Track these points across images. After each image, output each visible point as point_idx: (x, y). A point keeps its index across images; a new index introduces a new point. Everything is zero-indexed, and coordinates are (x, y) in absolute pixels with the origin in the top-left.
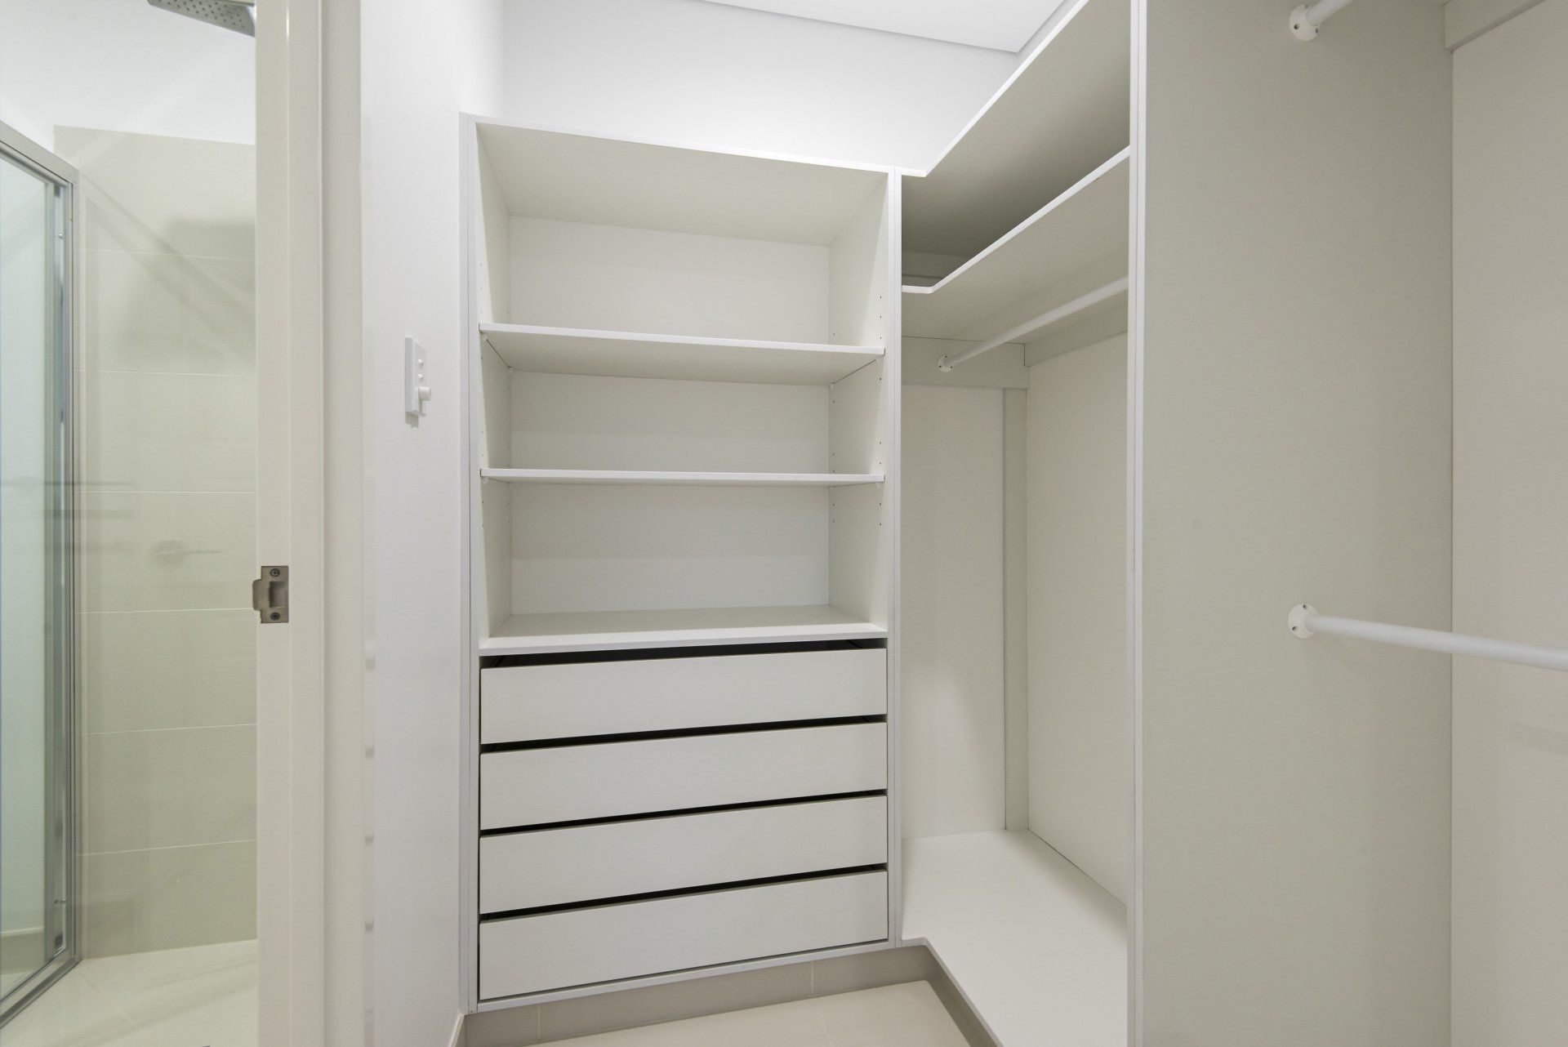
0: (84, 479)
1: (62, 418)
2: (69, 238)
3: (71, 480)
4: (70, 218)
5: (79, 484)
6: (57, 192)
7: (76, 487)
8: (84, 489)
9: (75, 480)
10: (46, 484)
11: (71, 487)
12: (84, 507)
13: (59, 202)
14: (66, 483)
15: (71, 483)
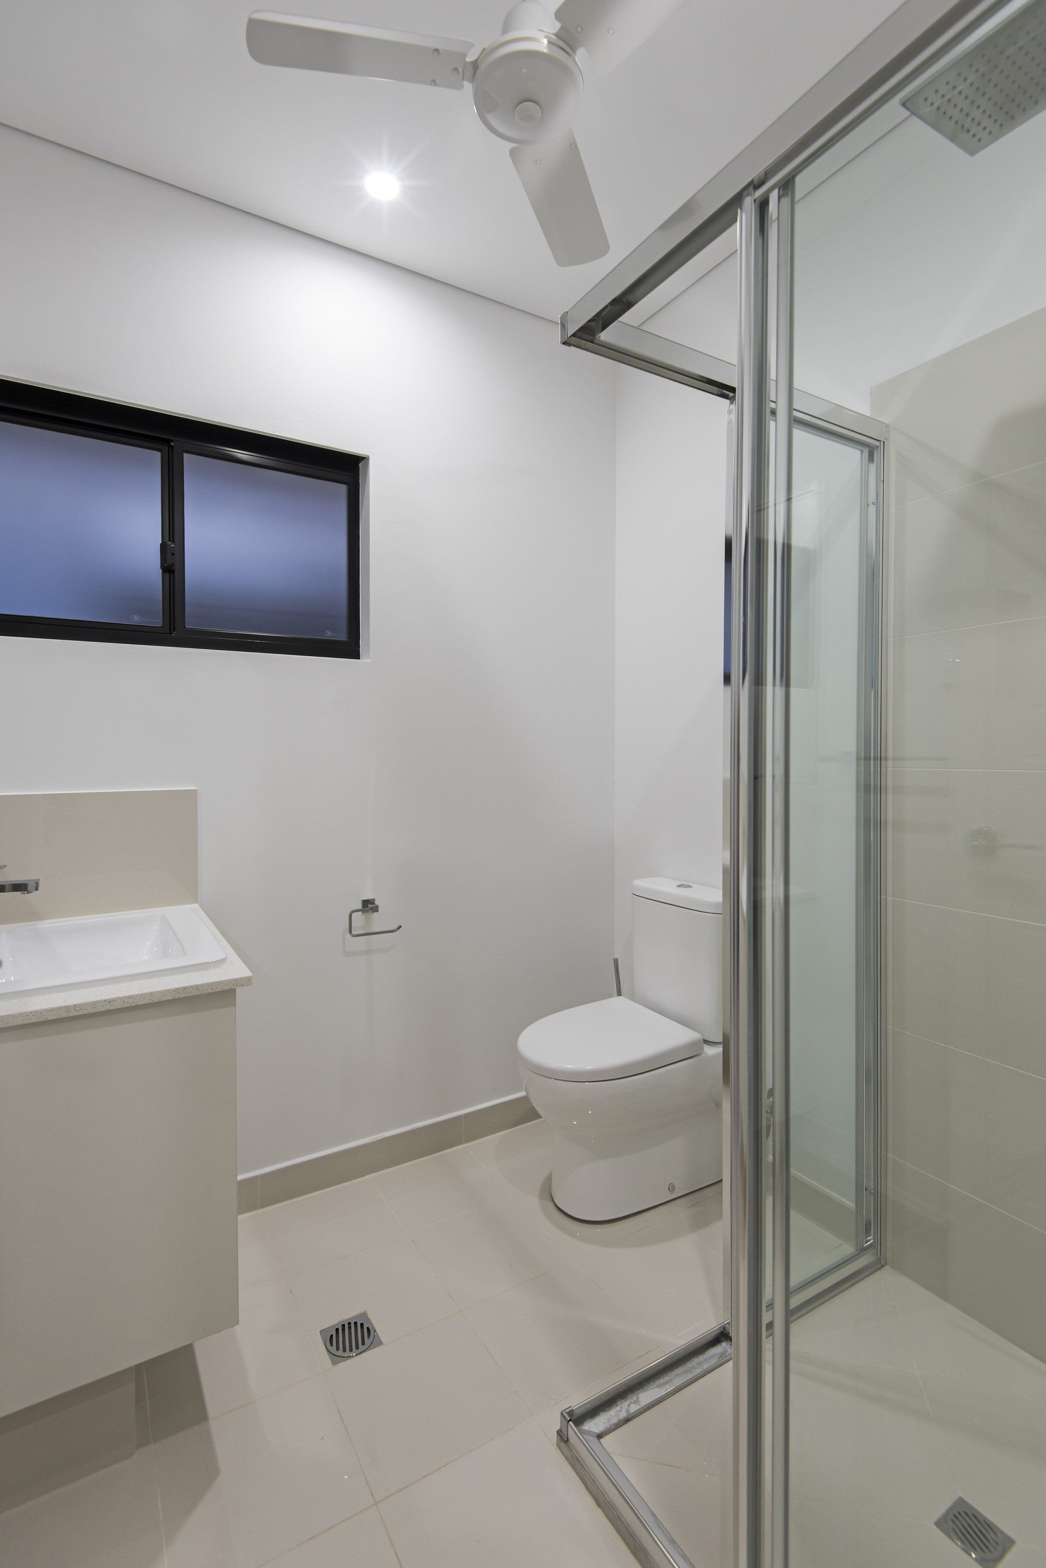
0: (890, 755)
1: (872, 687)
2: (880, 504)
3: (879, 756)
4: (881, 481)
5: (886, 759)
6: (871, 458)
7: (883, 762)
8: (890, 763)
9: (883, 756)
10: (858, 759)
11: (879, 762)
12: (890, 783)
13: (873, 467)
14: (875, 759)
15: (879, 758)
